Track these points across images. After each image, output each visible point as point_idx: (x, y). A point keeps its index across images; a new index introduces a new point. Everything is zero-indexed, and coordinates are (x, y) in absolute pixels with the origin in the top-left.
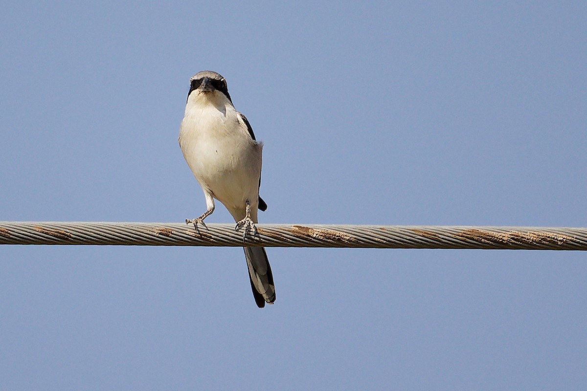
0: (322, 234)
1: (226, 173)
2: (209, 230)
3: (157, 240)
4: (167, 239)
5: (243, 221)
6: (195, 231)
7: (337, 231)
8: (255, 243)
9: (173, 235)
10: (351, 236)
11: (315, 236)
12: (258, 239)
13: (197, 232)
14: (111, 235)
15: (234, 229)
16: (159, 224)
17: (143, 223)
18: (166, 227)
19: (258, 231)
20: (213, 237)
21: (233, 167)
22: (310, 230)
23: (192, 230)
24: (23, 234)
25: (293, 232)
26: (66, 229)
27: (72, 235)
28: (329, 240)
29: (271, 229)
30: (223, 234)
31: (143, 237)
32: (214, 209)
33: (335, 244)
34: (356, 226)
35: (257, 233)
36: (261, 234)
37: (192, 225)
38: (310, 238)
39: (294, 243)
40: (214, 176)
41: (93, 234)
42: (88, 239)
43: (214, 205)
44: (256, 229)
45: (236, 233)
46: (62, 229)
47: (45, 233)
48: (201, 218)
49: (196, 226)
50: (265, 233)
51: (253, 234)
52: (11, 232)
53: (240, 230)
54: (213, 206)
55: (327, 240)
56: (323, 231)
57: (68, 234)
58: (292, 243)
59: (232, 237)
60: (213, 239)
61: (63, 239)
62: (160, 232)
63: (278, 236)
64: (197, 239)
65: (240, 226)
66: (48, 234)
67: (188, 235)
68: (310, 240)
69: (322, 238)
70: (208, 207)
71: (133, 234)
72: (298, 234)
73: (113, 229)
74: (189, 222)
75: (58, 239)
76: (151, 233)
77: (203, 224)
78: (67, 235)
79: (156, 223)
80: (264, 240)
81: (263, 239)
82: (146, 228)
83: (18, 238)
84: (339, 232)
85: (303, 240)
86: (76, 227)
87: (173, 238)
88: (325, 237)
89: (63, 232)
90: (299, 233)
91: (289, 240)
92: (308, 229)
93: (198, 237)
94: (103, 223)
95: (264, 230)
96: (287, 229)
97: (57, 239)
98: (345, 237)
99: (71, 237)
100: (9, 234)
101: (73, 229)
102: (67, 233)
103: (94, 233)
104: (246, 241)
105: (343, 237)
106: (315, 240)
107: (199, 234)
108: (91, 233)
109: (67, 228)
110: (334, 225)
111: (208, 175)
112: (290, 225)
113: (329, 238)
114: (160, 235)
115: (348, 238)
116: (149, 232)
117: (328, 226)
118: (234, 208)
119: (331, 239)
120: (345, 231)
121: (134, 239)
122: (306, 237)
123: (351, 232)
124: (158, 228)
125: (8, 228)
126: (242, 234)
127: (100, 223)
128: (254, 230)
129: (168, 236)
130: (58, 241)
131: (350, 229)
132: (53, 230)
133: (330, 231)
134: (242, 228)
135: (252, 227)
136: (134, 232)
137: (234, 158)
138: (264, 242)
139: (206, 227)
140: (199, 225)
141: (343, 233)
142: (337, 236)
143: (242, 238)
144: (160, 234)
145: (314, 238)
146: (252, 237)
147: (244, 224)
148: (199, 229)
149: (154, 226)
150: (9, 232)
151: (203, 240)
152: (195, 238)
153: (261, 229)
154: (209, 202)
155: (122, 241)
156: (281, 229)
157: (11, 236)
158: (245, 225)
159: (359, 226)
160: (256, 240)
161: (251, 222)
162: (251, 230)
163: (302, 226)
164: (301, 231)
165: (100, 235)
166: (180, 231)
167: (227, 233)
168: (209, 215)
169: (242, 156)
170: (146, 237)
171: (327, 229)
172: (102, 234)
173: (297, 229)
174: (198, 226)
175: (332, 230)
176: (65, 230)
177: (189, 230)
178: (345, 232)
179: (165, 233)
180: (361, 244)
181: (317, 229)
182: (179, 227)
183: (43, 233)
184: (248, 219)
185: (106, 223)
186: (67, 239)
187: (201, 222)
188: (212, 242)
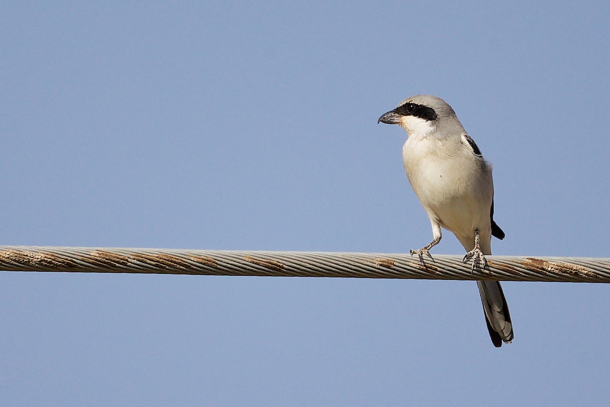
0: (557, 267)
1: (454, 200)
2: (435, 262)
3: (377, 272)
4: (388, 271)
5: (471, 252)
6: (420, 263)
7: (574, 265)
8: (485, 277)
9: (395, 267)
10: (589, 269)
11: (549, 269)
12: (488, 272)
13: (423, 264)
14: (327, 266)
15: (462, 261)
16: (380, 254)
17: (363, 254)
18: (388, 258)
19: (488, 263)
20: (439, 269)
21: (461, 193)
22: (544, 263)
23: (415, 262)
24: (231, 264)
25: (526, 264)
26: (279, 259)
27: (284, 266)
28: (565, 274)
29: (502, 261)
30: (449, 266)
31: (362, 268)
32: (440, 238)
33: (572, 278)
34: (595, 259)
35: (486, 265)
36: (491, 267)
37: (416, 256)
38: (545, 272)
39: (527, 277)
40: (441, 204)
41: (308, 265)
42: (302, 270)
43: (441, 234)
44: (486, 261)
45: (465, 265)
46: (274, 259)
47: (256, 264)
48: (426, 248)
49: (421, 258)
50: (496, 266)
51: (483, 266)
52: (218, 262)
53: (468, 262)
54: (439, 236)
55: (563, 274)
56: (559, 264)
57: (281, 264)
58: (525, 276)
59: (459, 270)
60: (438, 271)
61: (275, 270)
62: (380, 263)
63: (509, 269)
64: (421, 272)
65: (468, 257)
66: (258, 264)
67: (412, 267)
68: (545, 274)
69: (557, 271)
70: (434, 236)
71: (352, 265)
72: (531, 267)
73: (329, 260)
74: (414, 253)
75: (270, 270)
76: (371, 264)
77: (429, 256)
78: (279, 266)
79: (377, 254)
80: (494, 274)
81: (494, 272)
82: (366, 259)
83: (226, 269)
84: (576, 265)
85: (537, 274)
86: (289, 257)
87: (394, 270)
88: (561, 270)
89: (275, 262)
90: (533, 266)
91: (521, 273)
92: (542, 261)
93: (422, 270)
94: (318, 252)
95: (494, 262)
96: (519, 262)
97: (268, 269)
98: (583, 271)
99: (283, 268)
100: (217, 263)
101: (287, 259)
102: (279, 264)
103: (310, 264)
104: (475, 274)
105: (580, 270)
106: (549, 274)
107: (425, 266)
108: (306, 264)
109: (279, 257)
110: (570, 258)
111: (435, 203)
112: (524, 257)
113: (565, 272)
114: (381, 267)
115: (586, 272)
116: (368, 263)
117: (564, 258)
118: (465, 238)
119: (567, 273)
120: (583, 264)
121: (353, 271)
122: (540, 270)
123: (589, 265)
124: (379, 259)
125: (215, 258)
126: (470, 266)
127: (315, 252)
128: (483, 262)
129: (389, 267)
130: (269, 271)
131: (588, 262)
132: (264, 260)
133: (566, 264)
134: (470, 260)
135: (481, 259)
136: (352, 263)
137: (460, 182)
138: (494, 276)
139: (432, 258)
140: (425, 256)
141: (580, 267)
142: (575, 270)
143: (471, 271)
144: (381, 265)
145: (549, 272)
146: (482, 269)
147: (473, 255)
148: (424, 261)
149: (375, 257)
150: (217, 261)
151: (428, 273)
152: (419, 271)
153: (492, 261)
154: (436, 231)
155: (339, 273)
156: (513, 262)
157: (218, 266)
158: (475, 257)
159: (598, 259)
160: (486, 273)
161: (481, 254)
162: (481, 262)
163: (536, 258)
164: (535, 264)
165: (315, 266)
166: (403, 262)
167: (454, 266)
168: (434, 245)
169: (469, 180)
170: (365, 269)
171: (563, 262)
172: (318, 264)
173: (530, 261)
174: (424, 258)
175: (569, 264)
176: (277, 260)
177: (412, 261)
178: (583, 266)
179: (387, 264)
180: (601, 279)
181: (553, 261)
182: (401, 258)
183: (253, 263)
184: (477, 250)
185: (322, 253)
186: (279, 270)
187: (427, 253)
188: (438, 274)
